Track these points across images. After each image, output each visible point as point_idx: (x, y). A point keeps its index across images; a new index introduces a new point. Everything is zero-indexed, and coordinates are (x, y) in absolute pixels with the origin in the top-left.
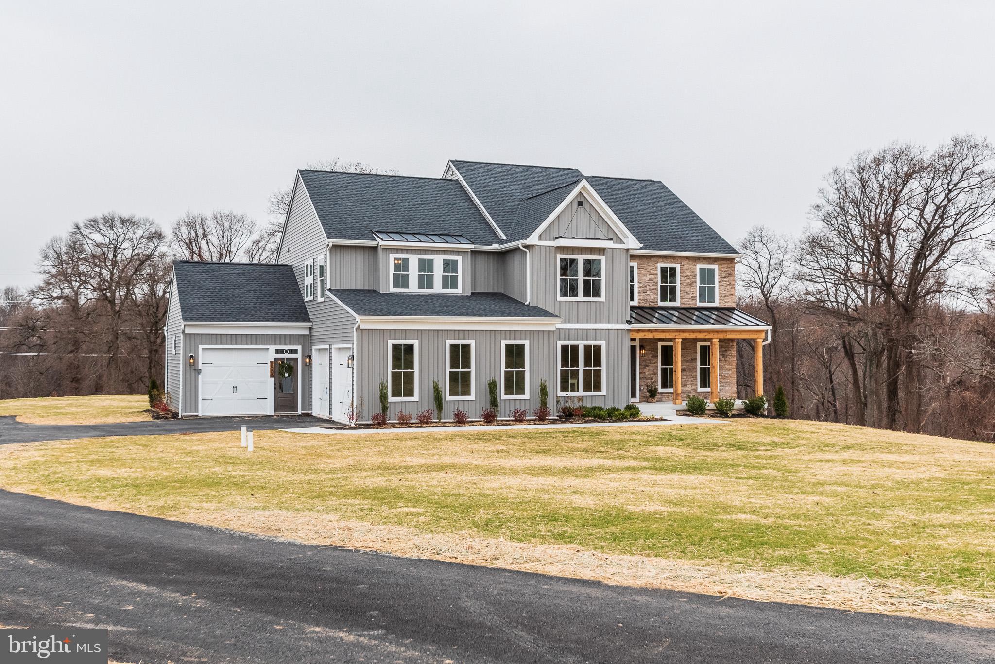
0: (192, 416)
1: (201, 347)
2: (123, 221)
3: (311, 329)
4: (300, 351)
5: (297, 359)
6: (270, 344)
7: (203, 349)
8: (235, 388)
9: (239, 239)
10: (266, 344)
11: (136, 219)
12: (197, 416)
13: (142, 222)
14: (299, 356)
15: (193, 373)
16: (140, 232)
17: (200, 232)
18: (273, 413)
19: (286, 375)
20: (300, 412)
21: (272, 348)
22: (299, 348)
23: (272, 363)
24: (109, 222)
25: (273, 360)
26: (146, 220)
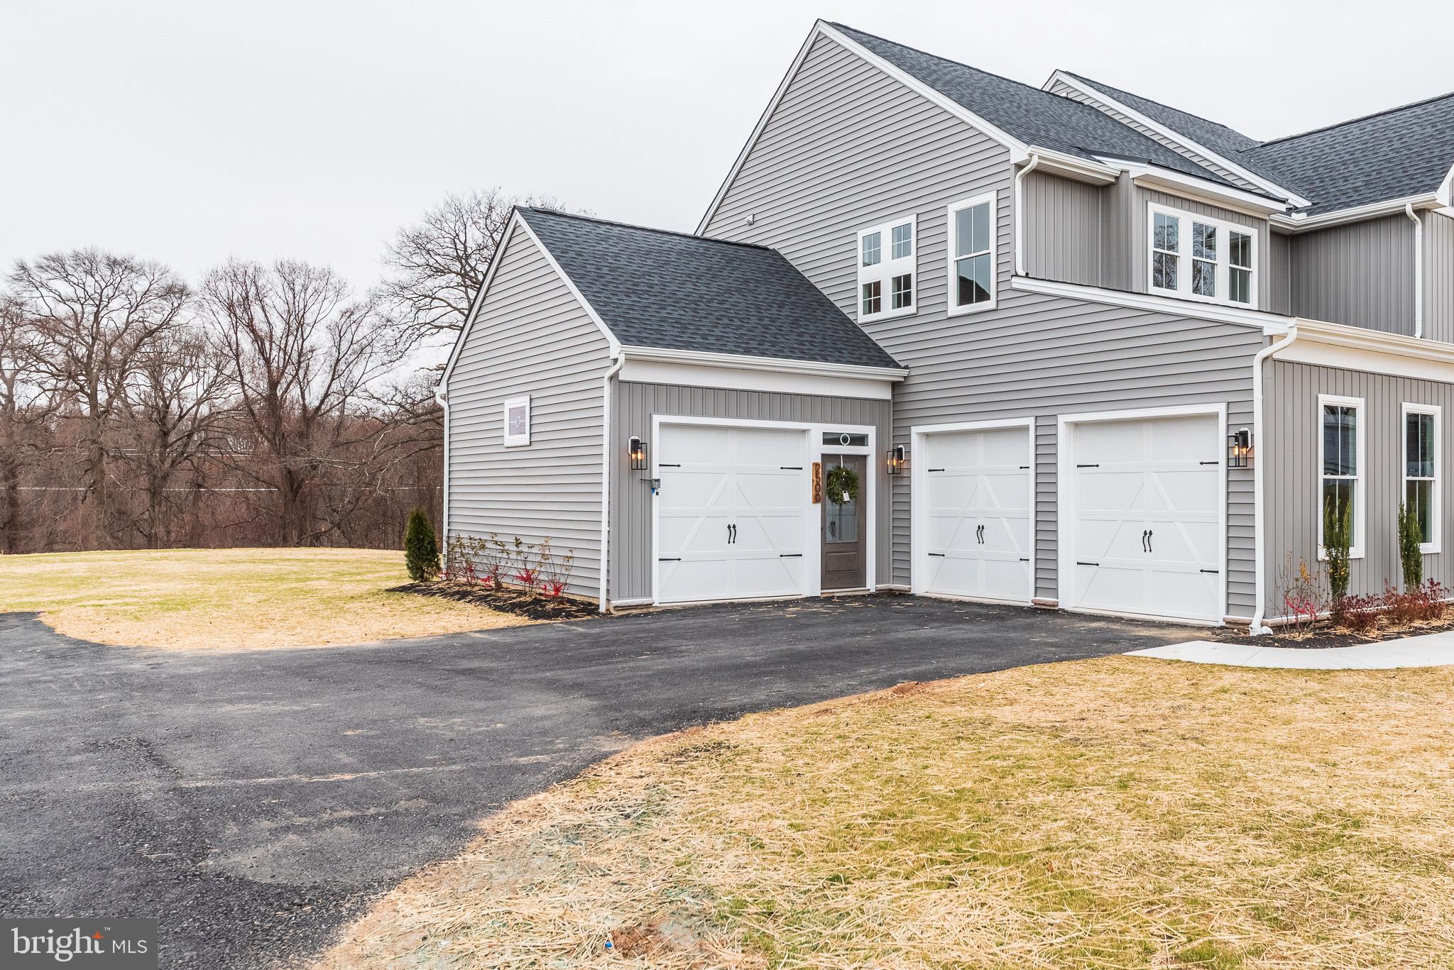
0: (636, 607)
1: (657, 419)
2: (113, 264)
3: (895, 385)
4: (872, 440)
5: (864, 457)
6: (813, 420)
7: (662, 425)
8: (732, 528)
9: (319, 306)
10: (802, 420)
11: (135, 262)
12: (650, 605)
13: (147, 269)
14: (870, 450)
15: (639, 489)
16: (141, 285)
17: (252, 291)
18: (817, 592)
19: (846, 497)
20: (871, 585)
21: (817, 430)
22: (870, 431)
23: (816, 465)
24: (88, 263)
25: (819, 461)
26: (153, 266)
